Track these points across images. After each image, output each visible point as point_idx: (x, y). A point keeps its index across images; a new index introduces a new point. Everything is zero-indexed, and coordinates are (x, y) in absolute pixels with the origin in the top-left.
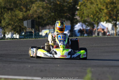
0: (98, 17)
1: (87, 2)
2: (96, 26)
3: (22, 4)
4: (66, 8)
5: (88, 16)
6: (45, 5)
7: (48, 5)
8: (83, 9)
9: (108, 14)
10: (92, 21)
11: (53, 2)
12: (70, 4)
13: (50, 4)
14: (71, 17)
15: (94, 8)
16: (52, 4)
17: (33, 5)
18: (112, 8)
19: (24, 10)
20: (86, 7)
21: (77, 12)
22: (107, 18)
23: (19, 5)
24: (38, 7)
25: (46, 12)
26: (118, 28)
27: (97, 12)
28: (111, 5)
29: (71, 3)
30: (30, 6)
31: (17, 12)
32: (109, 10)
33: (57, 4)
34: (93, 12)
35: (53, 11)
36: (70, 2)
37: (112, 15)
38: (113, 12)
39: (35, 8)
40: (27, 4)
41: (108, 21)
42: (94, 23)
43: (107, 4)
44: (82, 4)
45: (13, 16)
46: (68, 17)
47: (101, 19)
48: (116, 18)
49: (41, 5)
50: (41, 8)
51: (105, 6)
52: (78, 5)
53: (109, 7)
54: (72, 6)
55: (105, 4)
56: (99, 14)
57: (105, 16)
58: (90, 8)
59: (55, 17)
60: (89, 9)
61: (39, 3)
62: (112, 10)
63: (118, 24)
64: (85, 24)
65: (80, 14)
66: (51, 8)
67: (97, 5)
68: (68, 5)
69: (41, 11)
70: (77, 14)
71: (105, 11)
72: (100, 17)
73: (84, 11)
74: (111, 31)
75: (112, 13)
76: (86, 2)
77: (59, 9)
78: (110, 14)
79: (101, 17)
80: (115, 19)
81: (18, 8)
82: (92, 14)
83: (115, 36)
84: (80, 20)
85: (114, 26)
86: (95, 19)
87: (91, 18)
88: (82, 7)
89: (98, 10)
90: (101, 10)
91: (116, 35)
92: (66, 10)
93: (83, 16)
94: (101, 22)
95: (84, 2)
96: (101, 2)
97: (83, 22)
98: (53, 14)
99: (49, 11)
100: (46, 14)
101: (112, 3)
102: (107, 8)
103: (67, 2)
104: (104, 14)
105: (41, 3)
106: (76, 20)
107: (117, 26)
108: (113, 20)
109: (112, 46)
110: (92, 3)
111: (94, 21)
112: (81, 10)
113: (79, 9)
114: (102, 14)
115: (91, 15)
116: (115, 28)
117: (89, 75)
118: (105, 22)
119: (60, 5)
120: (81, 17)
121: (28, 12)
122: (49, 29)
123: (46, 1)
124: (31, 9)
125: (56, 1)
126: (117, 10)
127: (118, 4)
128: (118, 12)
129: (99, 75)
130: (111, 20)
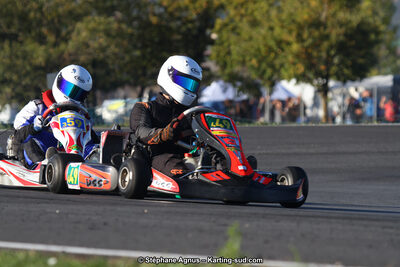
0: (272, 66)
1: (241, 20)
2: (265, 91)
3: (45, 22)
4: (177, 37)
5: (243, 63)
6: (115, 26)
7: (124, 26)
8: (228, 39)
9: (304, 56)
10: (254, 77)
11: (138, 18)
12: (190, 25)
13: (130, 24)
15: (260, 38)
16: (135, 23)
17: (79, 25)
18: (314, 38)
19: (51, 39)
20: (238, 34)
21: (210, 50)
22: (301, 68)
23: (34, 24)
24: (93, 31)
25: (117, 46)
27: (270, 50)
28: (313, 30)
29: (192, 21)
30: (70, 28)
31: (30, 46)
32: (306, 44)
33: (149, 24)
34: (259, 50)
35: (139, 45)
36: (190, 18)
37: (315, 61)
38: (320, 51)
39: (84, 34)
40: (59, 21)
41: (301, 78)
43: (300, 27)
44: (225, 25)
45: (17, 57)
47: (283, 72)
48: (328, 69)
49: (102, 27)
50: (101, 34)
51: (294, 34)
52: (212, 27)
53: (305, 35)
54: (195, 32)
55: (293, 27)
56: (275, 57)
57: (294, 64)
58: (251, 38)
59: (144, 63)
60: (245, 40)
61: (96, 18)
62: (316, 46)
63: (332, 89)
65: (218, 56)
66: (132, 35)
67: (271, 29)
68: (184, 29)
69: (100, 44)
70: (208, 56)
71: (295, 47)
72: (277, 67)
73: (232, 47)
75: (315, 54)
76: (237, 19)
77: (157, 40)
78: (309, 56)
79: (282, 65)
80: (325, 73)
81: (33, 34)
82: (255, 56)
83: (323, 124)
84: (219, 73)
85: (320, 96)
86: (264, 72)
87: (253, 67)
88: (225, 34)
89: (272, 43)
90: (284, 45)
91: (327, 120)
92: (178, 41)
93: (228, 59)
94: (283, 79)
95: (232, 20)
96: (281, 21)
97: (226, 78)
98: (138, 53)
99: (125, 43)
100: (115, 54)
101: (316, 24)
102: (300, 39)
103: (179, 18)
104: (290, 58)
105: (102, 19)
106: (206, 73)
107: (330, 95)
108: (318, 74)
110: (254, 24)
111: (261, 77)
112: (222, 44)
113: (217, 42)
114: (285, 57)
115: (250, 60)
116: (322, 101)
118: (294, 81)
119: (159, 26)
120: (221, 63)
121: (62, 46)
122: (125, 98)
123: (119, 14)
124: (70, 38)
125: (147, 14)
126: (331, 47)
127: (333, 26)
128: (333, 52)
129: (266, 242)
130: (310, 75)
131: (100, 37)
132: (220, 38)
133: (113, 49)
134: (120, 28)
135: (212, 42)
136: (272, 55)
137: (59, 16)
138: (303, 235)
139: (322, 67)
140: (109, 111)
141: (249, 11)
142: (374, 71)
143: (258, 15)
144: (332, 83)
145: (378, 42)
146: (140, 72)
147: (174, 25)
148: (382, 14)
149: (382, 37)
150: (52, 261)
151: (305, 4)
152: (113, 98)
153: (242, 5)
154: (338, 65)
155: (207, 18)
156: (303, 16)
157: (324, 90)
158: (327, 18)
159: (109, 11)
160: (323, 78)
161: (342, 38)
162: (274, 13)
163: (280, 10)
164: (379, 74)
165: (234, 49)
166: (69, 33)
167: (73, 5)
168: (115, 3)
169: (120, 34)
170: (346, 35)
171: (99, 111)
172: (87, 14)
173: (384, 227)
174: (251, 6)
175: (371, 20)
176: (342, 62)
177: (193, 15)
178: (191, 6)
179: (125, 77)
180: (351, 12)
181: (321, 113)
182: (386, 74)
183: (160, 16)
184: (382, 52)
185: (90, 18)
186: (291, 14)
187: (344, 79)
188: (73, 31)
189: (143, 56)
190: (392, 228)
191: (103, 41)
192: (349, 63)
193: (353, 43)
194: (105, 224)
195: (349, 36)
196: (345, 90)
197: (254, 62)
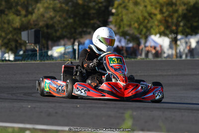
0: (146, 27)
1: (129, 2)
2: (142, 41)
3: (20, 3)
4: (93, 11)
5: (130, 26)
6: (59, 5)
7: (63, 5)
8: (121, 12)
9: (164, 22)
10: (136, 33)
11: (71, 1)
12: (100, 5)
13: (67, 4)
15: (139, 12)
16: (70, 4)
17: (39, 5)
18: (169, 12)
19: (23, 12)
20: (127, 9)
21: (111, 19)
22: (162, 28)
23: (14, 4)
24: (47, 8)
25: (60, 17)
26: (179, 46)
27: (145, 18)
28: (169, 7)
29: (101, 3)
30: (34, 6)
31: (11, 17)
32: (165, 15)
33: (78, 4)
34: (139, 18)
35: (72, 16)
36: (100, 1)
37: (170, 24)
38: (172, 19)
39: (42, 10)
40: (28, 3)
41: (162, 34)
42: (140, 36)
43: (162, 6)
44: (120, 4)
45: (4, 23)
46: (96, 26)
47: (152, 31)
48: (177, 29)
49: (51, 6)
50: (51, 10)
51: (158, 9)
52: (113, 5)
53: (164, 10)
54: (103, 8)
55: (158, 5)
56: (148, 23)
57: (158, 26)
58: (134, 12)
59: (75, 26)
60: (131, 13)
61: (48, 1)
62: (170, 16)
63: (180, 40)
64: (125, 38)
65: (116, 22)
66: (68, 10)
67: (146, 6)
68: (97, 7)
69: (51, 15)
70: (111, 22)
71: (159, 17)
72: (149, 28)
73: (124, 17)
74: (168, 50)
75: (170, 20)
76: (127, 1)
77: (82, 13)
78: (167, 22)
79: (152, 27)
80: (175, 31)
81: (13, 10)
82: (137, 22)
83: (174, 59)
84: (117, 31)
86: (142, 30)
87: (135, 28)
88: (120, 9)
89: (146, 15)
90: (152, 16)
91: (177, 57)
92: (94, 14)
93: (122, 24)
94: (152, 34)
95: (123, 2)
96: (151, 2)
97: (121, 34)
98: (71, 20)
99: (65, 15)
100: (59, 21)
101: (171, 4)
102: (161, 12)
103: (94, 1)
104: (156, 23)
105: (52, 2)
107: (179, 43)
108: (172, 32)
109: (169, 75)
110: (136, 4)
111: (140, 34)
112: (118, 15)
113: (116, 14)
114: (153, 22)
115: (134, 24)
116: (174, 46)
117: (129, 123)
118: (158, 36)
120: (118, 26)
121: (30, 17)
122: (64, 45)
124: (34, 12)
126: (179, 16)
127: (180, 5)
128: (180, 19)
129: (146, 122)
130: (167, 32)
131: (50, 12)
132: (117, 12)
133: (58, 18)
134: (61, 6)
135: (113, 14)
136: (146, 21)
139: (174, 28)
144: (179, 37)
146: (73, 31)
147: (92, 4)
152: (58, 45)
154: (183, 26)
155: (110, 1)
160: (174, 34)
161: (185, 12)
166: (33, 9)
169: (61, 10)
170: (187, 10)
171: (50, 53)
176: (185, 25)
179: (64, 33)
181: (174, 52)
185: (45, 1)
187: (187, 34)
188: (35, 8)
189: (74, 22)
192: (189, 25)
193: (191, 14)
194: (56, 113)
195: (189, 10)
196: (187, 40)
197: (136, 25)
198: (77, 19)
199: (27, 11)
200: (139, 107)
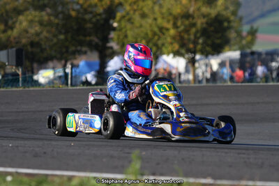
0: (156, 45)
1: (134, 13)
4: (89, 25)
6: (46, 18)
7: (52, 18)
8: (125, 27)
9: (178, 38)
11: (62, 12)
12: (98, 17)
13: (56, 16)
14: (100, 43)
15: (148, 26)
16: (61, 16)
17: (21, 18)
18: (185, 25)
19: (2, 27)
20: (132, 23)
21: (113, 35)
22: (176, 46)
24: (31, 22)
25: (48, 32)
27: (155, 34)
28: (184, 20)
29: (100, 15)
30: (14, 19)
32: (180, 29)
33: (70, 16)
34: (147, 34)
35: (63, 31)
36: (98, 12)
37: (186, 41)
38: (189, 35)
39: (24, 24)
40: (7, 15)
41: (177, 54)
43: (176, 18)
44: (123, 17)
46: (94, 43)
47: (164, 49)
48: (195, 47)
49: (37, 19)
50: (37, 24)
51: (171, 22)
52: (114, 18)
53: (179, 23)
54: (102, 22)
55: (170, 18)
56: (159, 39)
57: (171, 43)
58: (141, 26)
59: (67, 44)
60: (137, 27)
61: (33, 13)
62: (187, 31)
63: (198, 61)
65: (118, 38)
66: (58, 24)
67: (155, 19)
68: (94, 20)
69: (36, 31)
70: (112, 39)
71: (172, 32)
72: (160, 45)
73: (128, 32)
75: (186, 36)
76: (132, 12)
77: (75, 27)
78: (182, 38)
79: (163, 45)
80: (193, 50)
82: (144, 38)
83: (192, 85)
84: (119, 50)
85: (190, 65)
88: (123, 24)
89: (156, 29)
90: (164, 31)
91: (195, 82)
92: (90, 28)
93: (125, 41)
94: (164, 54)
95: (128, 14)
96: (162, 14)
98: (62, 37)
99: (54, 30)
100: (46, 37)
101: (187, 16)
102: (175, 26)
103: (91, 13)
104: (169, 40)
105: (37, 13)
106: (110, 51)
107: (197, 65)
108: (189, 51)
110: (144, 16)
112: (121, 30)
113: (118, 28)
114: (166, 38)
116: (191, 69)
118: (171, 55)
119: (77, 18)
120: (121, 44)
121: (9, 32)
122: (54, 68)
123: (49, 10)
124: (15, 27)
125: (68, 10)
126: (197, 32)
127: (199, 17)
128: (198, 35)
129: (158, 164)
130: (183, 51)
131: (36, 26)
132: (119, 26)
133: (45, 34)
134: (49, 19)
135: (114, 29)
136: (156, 38)
137: (7, 12)
138: (183, 159)
139: (191, 46)
140: (43, 77)
141: (140, 7)
142: (227, 48)
143: (146, 10)
144: (198, 57)
145: (229, 28)
146: (64, 50)
147: (88, 17)
148: (232, 8)
149: (232, 24)
150: (9, 178)
151: (178, 2)
152: (46, 68)
153: (135, 3)
154: (202, 44)
155: (111, 12)
156: (177, 10)
157: (192, 62)
158: (194, 11)
159: (42, 8)
160: (191, 53)
161: (205, 25)
162: (156, 8)
163: (161, 6)
164: (230, 50)
165: (130, 33)
166: (14, 23)
167: (17, 3)
168: (46, 2)
169: (50, 24)
170: (207, 23)
171: (35, 77)
172: (27, 9)
173: (239, 154)
174: (141, 4)
175: (224, 13)
176: (204, 42)
177: (100, 10)
178: (99, 4)
179: (53, 53)
180: (211, 7)
181: (191, 77)
182: (235, 50)
183: (78, 11)
184: (232, 35)
185: (28, 13)
186: (169, 9)
187: (206, 54)
188: (16, 21)
189: (66, 39)
190: (244, 154)
191: (37, 28)
192: (209, 42)
193: (212, 28)
194: (45, 153)
195: (209, 24)
196: (207, 61)
197: (144, 42)
198: (69, 35)
199: (6, 24)
200: (149, 145)
